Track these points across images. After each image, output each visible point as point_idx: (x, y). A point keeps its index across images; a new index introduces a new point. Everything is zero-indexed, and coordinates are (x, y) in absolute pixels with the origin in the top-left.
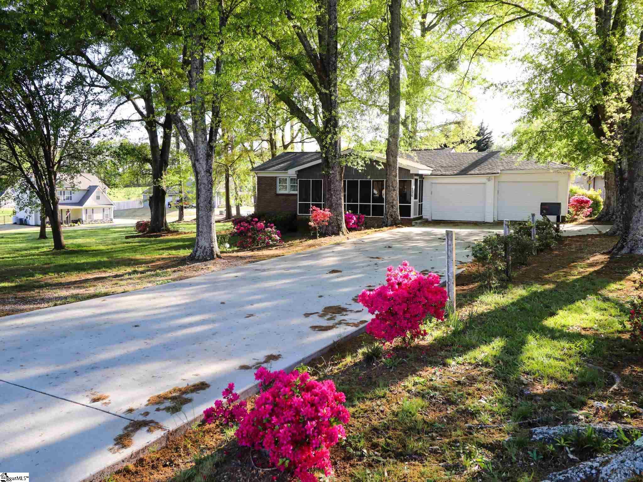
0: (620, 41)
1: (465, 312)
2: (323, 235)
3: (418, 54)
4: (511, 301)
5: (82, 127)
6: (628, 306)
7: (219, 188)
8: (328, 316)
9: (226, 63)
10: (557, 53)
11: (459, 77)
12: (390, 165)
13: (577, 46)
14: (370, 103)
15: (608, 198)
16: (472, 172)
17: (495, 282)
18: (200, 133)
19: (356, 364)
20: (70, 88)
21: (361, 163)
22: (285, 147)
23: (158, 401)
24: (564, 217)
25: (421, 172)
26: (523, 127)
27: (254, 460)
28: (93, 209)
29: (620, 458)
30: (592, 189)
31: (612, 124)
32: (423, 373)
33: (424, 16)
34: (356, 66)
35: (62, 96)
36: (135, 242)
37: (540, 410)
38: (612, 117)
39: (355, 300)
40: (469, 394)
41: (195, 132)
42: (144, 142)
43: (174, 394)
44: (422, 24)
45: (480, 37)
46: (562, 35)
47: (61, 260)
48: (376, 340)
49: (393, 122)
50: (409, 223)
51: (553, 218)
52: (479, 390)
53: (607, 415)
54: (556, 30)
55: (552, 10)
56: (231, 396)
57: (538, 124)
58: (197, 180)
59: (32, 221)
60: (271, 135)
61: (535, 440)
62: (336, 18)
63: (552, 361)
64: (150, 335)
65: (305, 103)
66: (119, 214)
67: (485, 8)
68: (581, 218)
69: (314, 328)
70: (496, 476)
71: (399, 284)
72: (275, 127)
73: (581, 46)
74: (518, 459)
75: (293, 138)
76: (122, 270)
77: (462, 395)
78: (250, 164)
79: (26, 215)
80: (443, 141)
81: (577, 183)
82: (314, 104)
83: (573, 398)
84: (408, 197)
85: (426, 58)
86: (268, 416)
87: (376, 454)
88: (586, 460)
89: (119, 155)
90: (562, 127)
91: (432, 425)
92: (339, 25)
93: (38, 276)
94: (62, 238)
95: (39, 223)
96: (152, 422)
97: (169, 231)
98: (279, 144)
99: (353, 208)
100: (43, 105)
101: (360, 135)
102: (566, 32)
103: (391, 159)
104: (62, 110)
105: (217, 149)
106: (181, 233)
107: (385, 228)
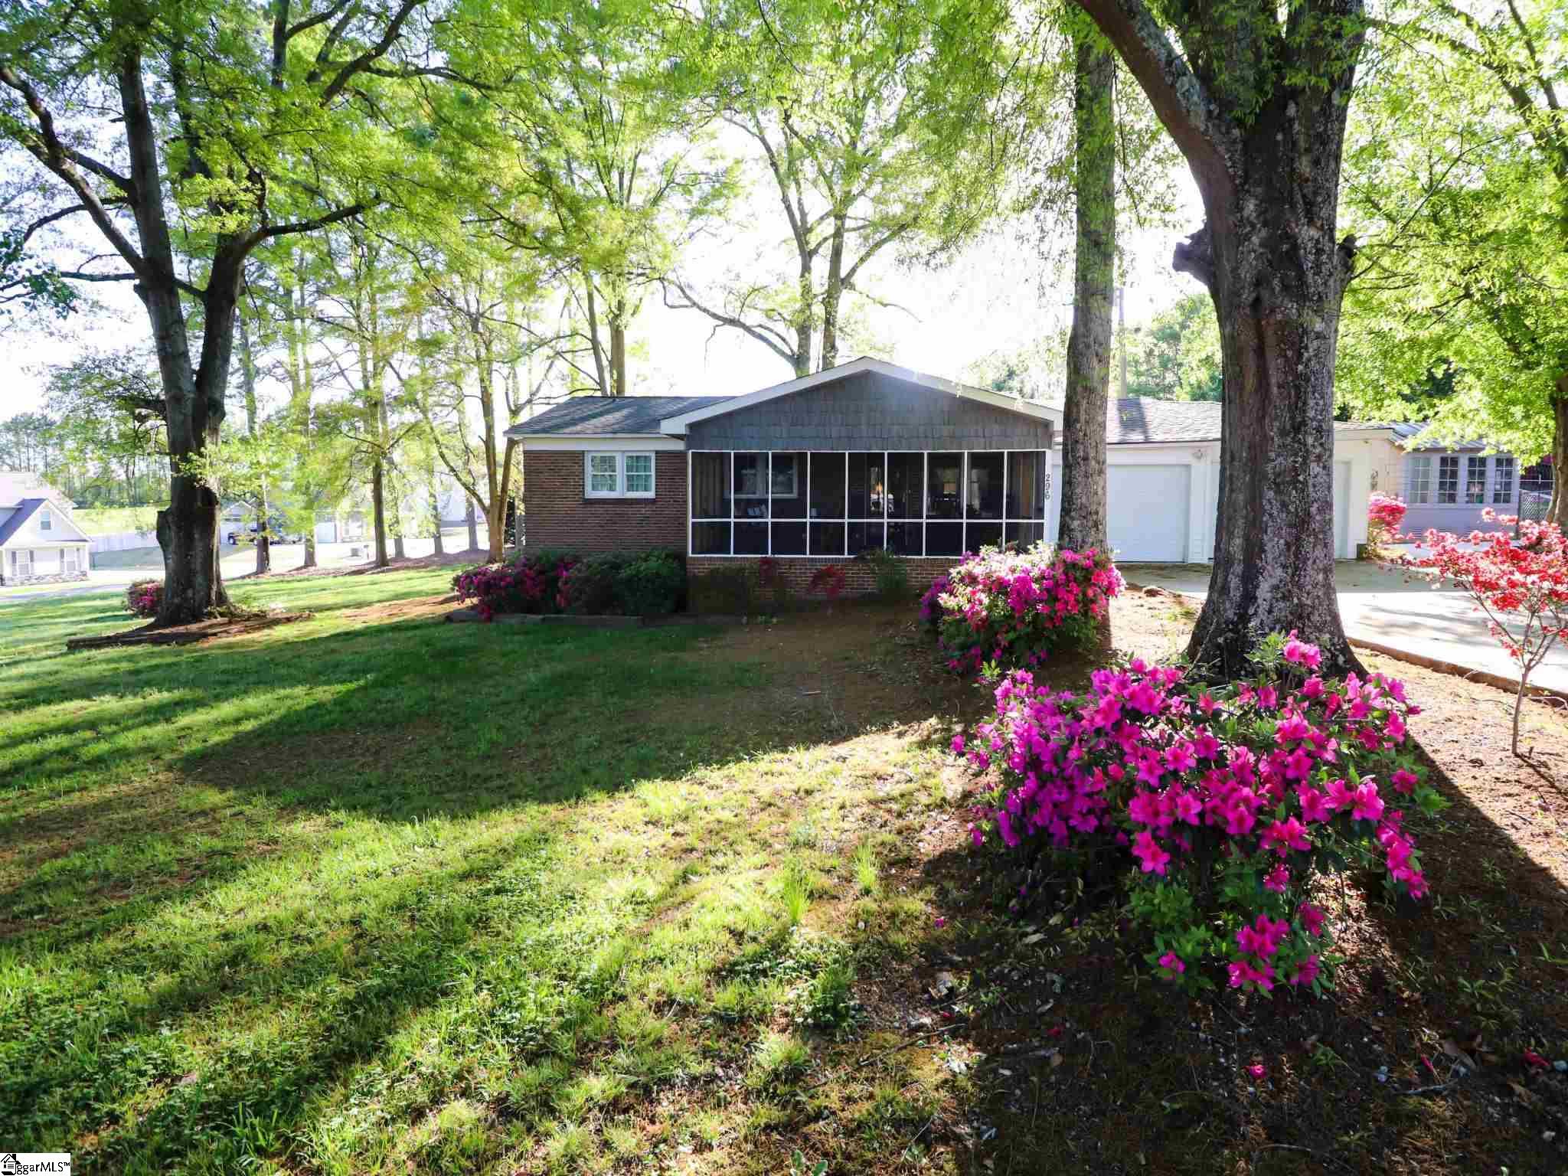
28: (32, 553)
97: (232, 617)
106: (276, 622)
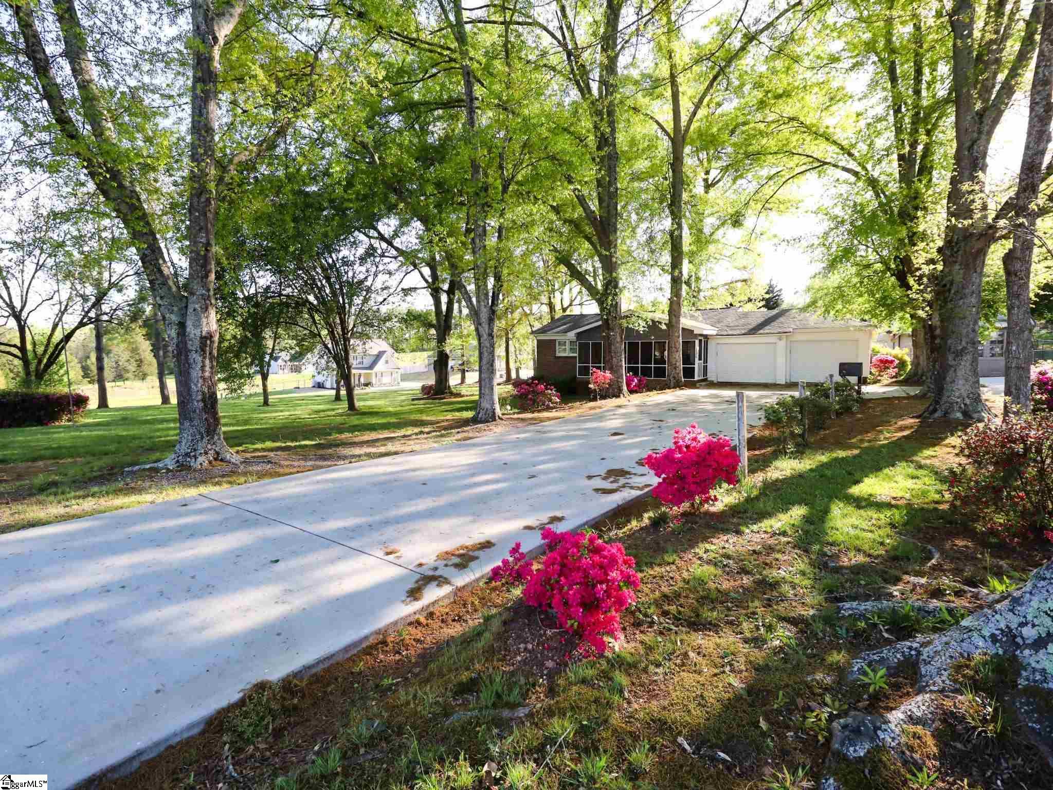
0: (928, 186)
1: (759, 478)
2: (603, 397)
3: (701, 211)
4: (808, 467)
5: (373, 296)
6: (946, 473)
7: (500, 351)
8: (612, 479)
9: (508, 230)
10: (855, 205)
11: (746, 233)
12: (672, 326)
13: (877, 195)
14: (651, 263)
15: (916, 357)
16: (761, 331)
17: (791, 447)
18: (483, 297)
19: (642, 529)
20: (363, 260)
21: (643, 324)
22: (564, 310)
23: (446, 555)
24: (866, 378)
25: (705, 333)
26: (817, 283)
27: (542, 620)
28: (382, 373)
29: (944, 639)
30: (897, 347)
31: (921, 277)
32: (715, 541)
33: (707, 173)
34: (637, 226)
35: (355, 267)
36: (421, 404)
37: (848, 584)
38: (920, 269)
39: (640, 463)
40: (766, 564)
41: (478, 297)
42: (429, 308)
43: (461, 552)
44: (706, 180)
45: (768, 191)
46: (860, 184)
47: (355, 420)
48: (663, 505)
49: (676, 282)
50: (693, 385)
51: (853, 380)
52: (777, 560)
53: (925, 592)
54: (853, 179)
55: (848, 158)
56: (517, 555)
57: (835, 279)
58: (480, 344)
59: (328, 385)
60: (550, 298)
61: (844, 616)
62: (616, 179)
63: (858, 532)
64: (438, 493)
65: (584, 266)
66: (405, 377)
67: (773, 161)
68: (886, 379)
69: (597, 490)
70: (801, 652)
71: (688, 447)
72: (553, 291)
73: (882, 195)
74: (825, 635)
75: (572, 301)
76: (409, 431)
77: (758, 565)
78: (529, 328)
79: (324, 379)
80: (729, 299)
81: (879, 341)
82: (594, 266)
83: (886, 572)
84: (691, 359)
85: (709, 216)
86: (556, 576)
87: (667, 622)
88: (904, 640)
89: (406, 321)
90: (861, 283)
91: (726, 594)
92: (619, 186)
93: (335, 436)
94: (355, 401)
95: (335, 386)
96: (441, 576)
97: (452, 394)
98: (558, 307)
99: (634, 370)
100: (339, 276)
101: (641, 295)
102: (865, 181)
103: (674, 320)
104: (355, 280)
105: (499, 313)
106: (463, 396)
107: (667, 391)
